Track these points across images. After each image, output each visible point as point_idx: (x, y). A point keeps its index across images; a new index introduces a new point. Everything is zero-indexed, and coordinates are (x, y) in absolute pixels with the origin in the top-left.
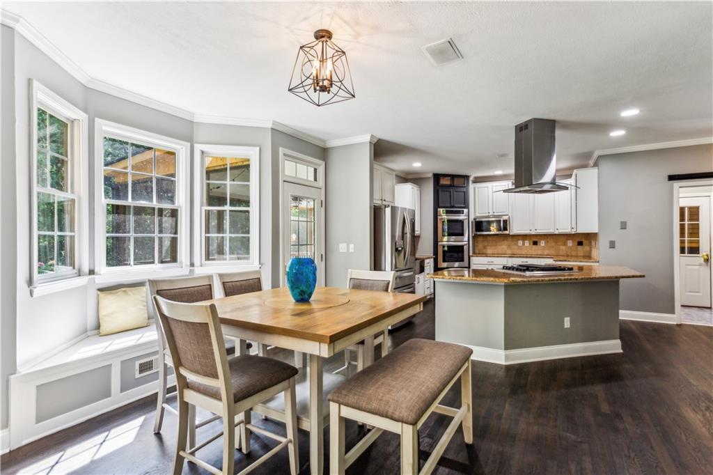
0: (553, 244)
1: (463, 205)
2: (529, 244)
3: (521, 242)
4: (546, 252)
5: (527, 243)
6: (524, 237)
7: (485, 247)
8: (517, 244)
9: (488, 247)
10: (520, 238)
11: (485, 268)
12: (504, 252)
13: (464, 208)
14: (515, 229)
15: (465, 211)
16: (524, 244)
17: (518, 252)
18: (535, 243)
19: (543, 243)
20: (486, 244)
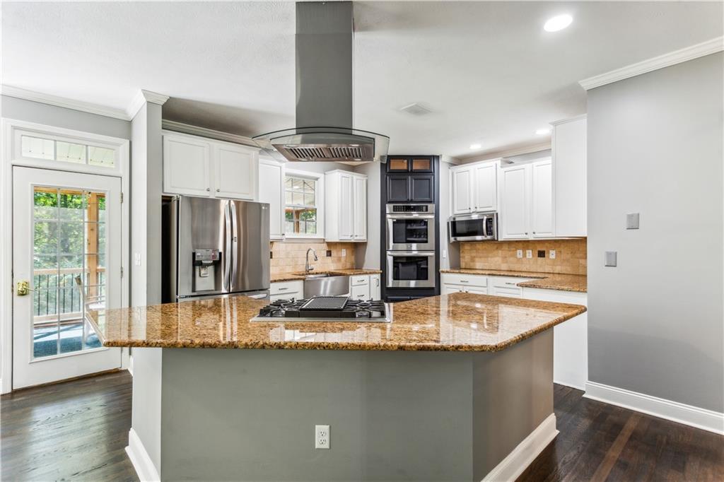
0: (569, 256)
1: (428, 199)
2: (533, 256)
3: (521, 251)
4: (558, 269)
5: (529, 254)
6: (525, 244)
7: (473, 259)
8: (514, 256)
9: (477, 259)
10: (521, 245)
11: (458, 291)
12: (497, 268)
13: (430, 202)
14: (506, 232)
15: (431, 207)
16: (524, 255)
17: (516, 267)
18: (542, 254)
19: (552, 254)
20: (474, 254)
